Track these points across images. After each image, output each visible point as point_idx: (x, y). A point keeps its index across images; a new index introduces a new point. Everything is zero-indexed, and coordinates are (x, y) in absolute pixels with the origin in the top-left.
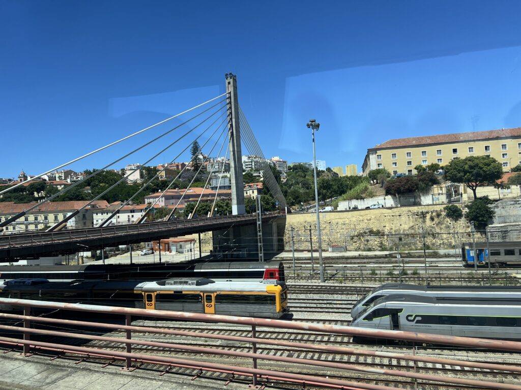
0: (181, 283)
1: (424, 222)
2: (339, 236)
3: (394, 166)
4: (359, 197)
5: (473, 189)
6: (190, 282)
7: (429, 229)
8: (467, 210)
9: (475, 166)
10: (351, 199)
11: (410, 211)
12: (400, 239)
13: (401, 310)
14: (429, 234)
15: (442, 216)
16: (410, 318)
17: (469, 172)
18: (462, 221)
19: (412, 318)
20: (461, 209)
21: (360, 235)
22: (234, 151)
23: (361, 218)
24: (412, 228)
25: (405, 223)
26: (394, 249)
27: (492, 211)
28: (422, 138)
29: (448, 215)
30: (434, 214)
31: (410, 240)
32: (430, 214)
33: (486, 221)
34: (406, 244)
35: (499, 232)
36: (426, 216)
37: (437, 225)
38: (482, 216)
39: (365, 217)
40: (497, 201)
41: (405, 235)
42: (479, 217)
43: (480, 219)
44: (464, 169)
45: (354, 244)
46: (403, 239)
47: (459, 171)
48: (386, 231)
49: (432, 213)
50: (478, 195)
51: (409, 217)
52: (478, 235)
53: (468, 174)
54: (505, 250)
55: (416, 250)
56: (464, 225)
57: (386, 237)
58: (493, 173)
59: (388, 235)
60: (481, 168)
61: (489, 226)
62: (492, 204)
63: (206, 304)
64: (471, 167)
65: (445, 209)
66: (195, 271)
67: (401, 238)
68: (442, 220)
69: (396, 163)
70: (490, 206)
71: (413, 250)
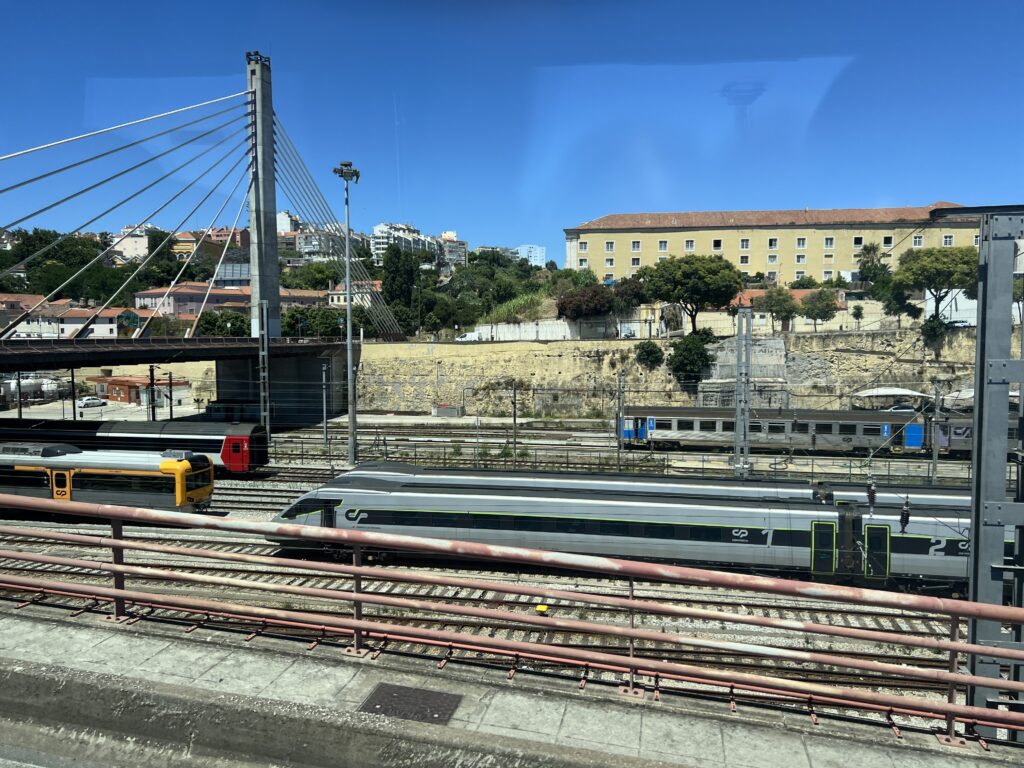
0: (15, 451)
1: (599, 369)
2: (452, 388)
3: (608, 265)
4: (512, 320)
5: (691, 315)
6: (31, 450)
7: (606, 382)
8: (672, 351)
9: (692, 274)
10: (497, 322)
11: (579, 349)
12: (556, 398)
13: (338, 502)
14: (604, 391)
15: (630, 361)
17: (682, 285)
18: (662, 371)
20: (663, 349)
21: (490, 388)
23: (494, 357)
24: (578, 378)
25: (568, 370)
26: (543, 415)
27: (712, 356)
29: (640, 359)
30: (617, 356)
31: (571, 400)
32: (611, 355)
33: (699, 372)
34: (563, 407)
35: (717, 392)
36: (603, 360)
37: (620, 375)
38: (692, 363)
39: (502, 356)
40: (723, 338)
41: (565, 391)
42: (686, 365)
43: (688, 368)
44: (674, 278)
45: (478, 403)
46: (560, 399)
47: (667, 281)
48: (535, 382)
49: (614, 354)
50: (700, 326)
51: (575, 360)
52: (685, 396)
53: (679, 287)
54: (724, 423)
55: (580, 417)
56: (663, 378)
57: (531, 392)
58: (720, 288)
59: (534, 390)
60: (701, 278)
61: (704, 381)
62: (714, 342)
63: (56, 489)
64: (686, 275)
65: (637, 347)
66: (98, 434)
67: (556, 396)
68: (628, 367)
69: (612, 260)
70: (709, 346)
71: (575, 418)
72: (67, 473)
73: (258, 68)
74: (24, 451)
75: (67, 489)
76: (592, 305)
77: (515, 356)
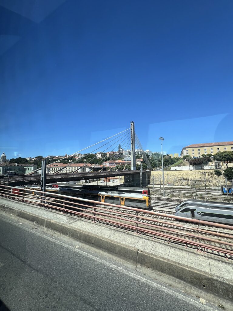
0: (113, 193)
1: (205, 176)
2: (171, 180)
3: (193, 154)
4: (179, 166)
5: (226, 164)
6: (116, 193)
7: (208, 179)
8: (224, 172)
9: (227, 155)
10: (176, 166)
11: (199, 172)
12: (195, 182)
13: (195, 210)
14: (207, 181)
15: (213, 174)
16: (199, 213)
17: (225, 157)
18: (222, 176)
19: (200, 213)
20: (221, 172)
21: (180, 180)
22: (133, 148)
23: (180, 174)
24: (200, 178)
25: (198, 176)
26: (193, 186)
28: (205, 144)
29: (216, 174)
30: (210, 173)
32: (208, 173)
34: (198, 184)
36: (206, 174)
37: (211, 177)
39: (181, 173)
41: (198, 181)
42: (229, 175)
44: (222, 156)
45: (177, 183)
47: (220, 157)
48: (190, 179)
50: (228, 167)
51: (199, 174)
52: (229, 182)
55: (202, 187)
56: (222, 178)
59: (190, 180)
60: (230, 156)
63: (121, 201)
64: (225, 155)
65: (214, 171)
66: (118, 189)
68: (213, 176)
69: (194, 153)
72: (124, 198)
73: (133, 124)
74: (115, 193)
75: (124, 201)
76: (198, 162)
77: (184, 173)
